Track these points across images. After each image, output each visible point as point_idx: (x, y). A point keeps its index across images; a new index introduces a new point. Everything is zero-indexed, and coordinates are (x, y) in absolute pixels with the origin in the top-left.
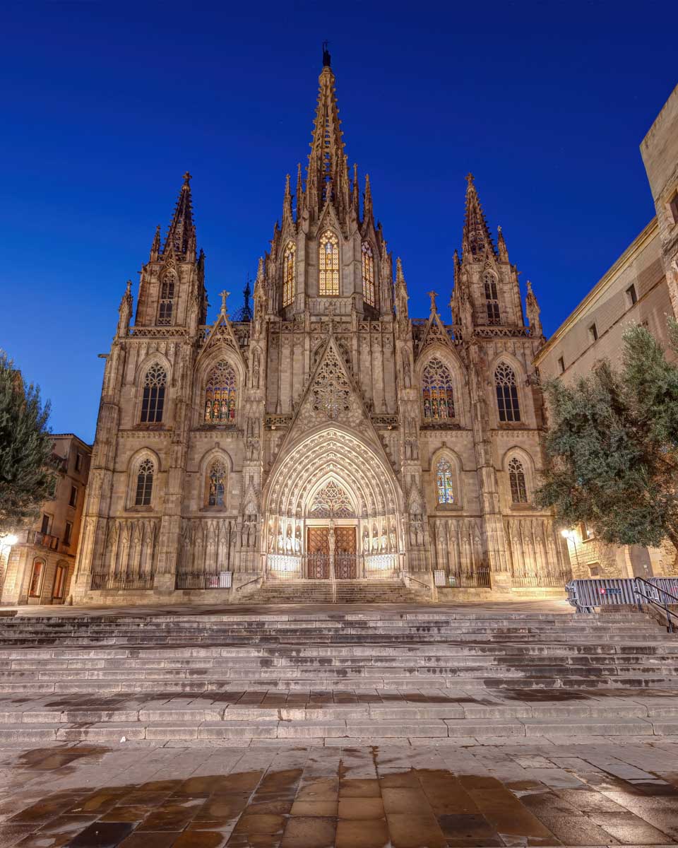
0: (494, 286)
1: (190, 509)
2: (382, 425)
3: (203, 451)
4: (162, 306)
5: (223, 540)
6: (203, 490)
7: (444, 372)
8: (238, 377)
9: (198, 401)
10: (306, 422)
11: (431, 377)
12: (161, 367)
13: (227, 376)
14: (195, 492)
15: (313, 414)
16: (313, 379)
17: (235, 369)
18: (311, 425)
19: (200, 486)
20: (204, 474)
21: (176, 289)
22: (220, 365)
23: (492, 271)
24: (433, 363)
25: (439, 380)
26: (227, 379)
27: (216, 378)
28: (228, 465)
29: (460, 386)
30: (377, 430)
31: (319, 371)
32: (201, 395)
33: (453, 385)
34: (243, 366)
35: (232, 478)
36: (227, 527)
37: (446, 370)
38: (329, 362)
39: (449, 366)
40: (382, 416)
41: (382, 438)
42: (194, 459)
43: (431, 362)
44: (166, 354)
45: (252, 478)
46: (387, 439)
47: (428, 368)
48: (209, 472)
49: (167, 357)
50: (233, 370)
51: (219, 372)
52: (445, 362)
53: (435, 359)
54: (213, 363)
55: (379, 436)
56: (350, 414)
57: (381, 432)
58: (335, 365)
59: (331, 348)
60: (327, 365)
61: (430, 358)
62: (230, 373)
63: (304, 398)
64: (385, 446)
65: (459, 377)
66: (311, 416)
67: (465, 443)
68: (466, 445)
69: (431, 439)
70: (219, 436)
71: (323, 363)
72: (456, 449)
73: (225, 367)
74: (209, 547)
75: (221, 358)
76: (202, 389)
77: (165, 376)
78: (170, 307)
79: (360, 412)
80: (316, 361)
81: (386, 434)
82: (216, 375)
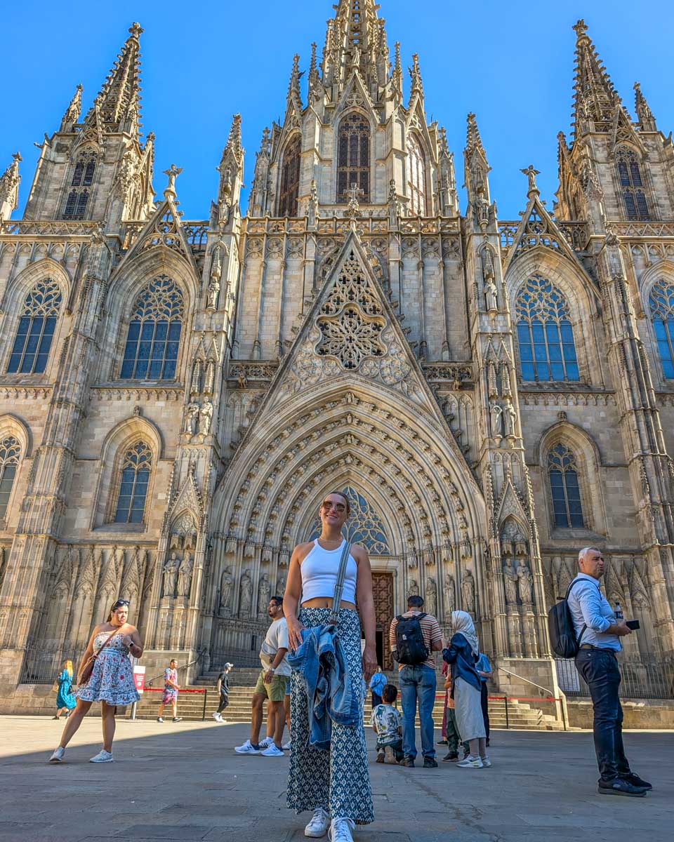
0: (634, 165)
1: (76, 527)
2: (443, 380)
3: (111, 422)
4: (72, 197)
5: (133, 587)
6: (106, 493)
7: (554, 296)
8: (186, 303)
9: (112, 338)
10: (303, 375)
11: (531, 305)
12: (54, 286)
13: (169, 300)
14: (88, 496)
15: (318, 362)
16: (318, 302)
17: (183, 289)
18: (313, 381)
19: (101, 485)
20: (111, 464)
21: (98, 170)
22: (158, 283)
23: (631, 145)
24: (535, 283)
25: (545, 310)
26: (168, 305)
27: (150, 305)
28: (155, 448)
29: (586, 318)
30: (435, 389)
31: (330, 289)
32: (120, 331)
33: (574, 318)
34: (196, 279)
35: (160, 471)
36: (141, 560)
37: (558, 294)
38: (346, 274)
39: (564, 286)
40: (442, 365)
41: (444, 405)
42: (93, 436)
43: (529, 281)
44: (64, 263)
45: (193, 468)
46: (455, 405)
47: (526, 290)
48: (121, 461)
49: (64, 266)
50: (180, 292)
51: (154, 295)
52: (555, 278)
53: (537, 276)
54: (147, 280)
55: (438, 399)
56: (385, 363)
57: (442, 393)
58: (359, 280)
59: (352, 254)
60: (344, 280)
61: (528, 274)
62: (173, 297)
63: (302, 335)
64: (450, 419)
65: (584, 303)
66: (315, 367)
67: (602, 414)
68: (603, 419)
69: (536, 408)
70: (144, 397)
71: (338, 276)
72: (586, 425)
73: (166, 288)
74: (104, 599)
75: (160, 271)
76: (122, 320)
77: (59, 299)
78: (84, 199)
79: (404, 357)
80: (324, 273)
81: (453, 397)
82: (150, 300)
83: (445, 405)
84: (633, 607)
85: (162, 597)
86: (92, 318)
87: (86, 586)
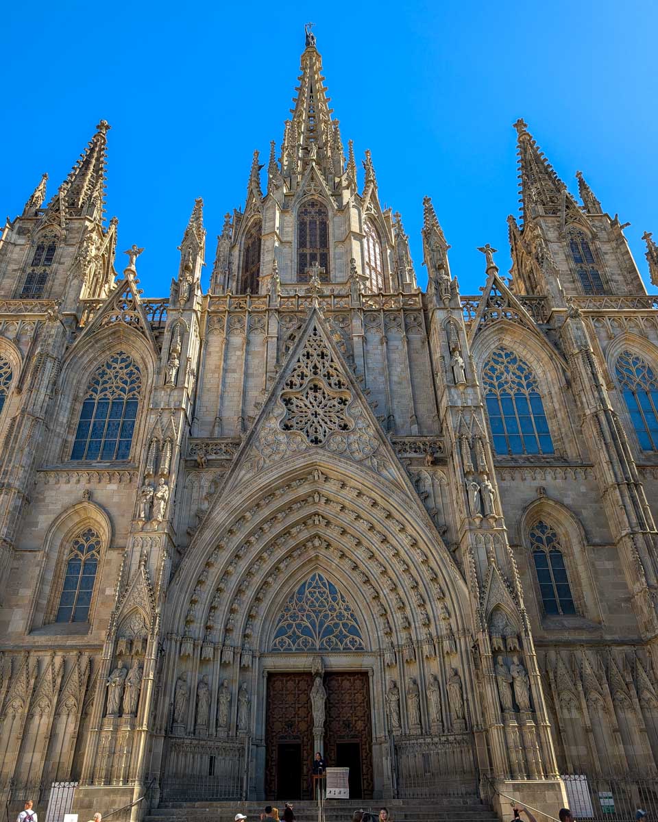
0: (585, 245)
1: (10, 630)
2: (413, 455)
3: (58, 508)
4: (30, 278)
5: (72, 701)
6: (47, 589)
7: (521, 369)
8: (144, 380)
9: (63, 418)
10: (268, 451)
11: (498, 378)
12: (5, 364)
13: (126, 377)
14: (27, 593)
15: (282, 438)
16: (282, 377)
17: (141, 367)
18: (277, 457)
19: (42, 580)
20: (54, 556)
21: (58, 251)
22: (115, 361)
23: (580, 226)
24: (499, 355)
25: (513, 382)
26: (125, 382)
27: (105, 382)
28: (105, 537)
29: (555, 389)
30: (407, 465)
31: (294, 364)
32: (73, 410)
33: (543, 389)
34: (154, 356)
35: (108, 562)
36: (83, 669)
37: (524, 366)
38: (310, 350)
39: (530, 358)
40: (412, 440)
42: (35, 524)
43: (494, 354)
44: (17, 341)
45: (145, 559)
46: (429, 482)
47: (492, 363)
48: (66, 551)
49: (17, 345)
50: (137, 369)
51: (111, 373)
52: (520, 351)
53: (502, 349)
54: (105, 358)
55: (410, 475)
56: (353, 438)
57: (413, 469)
58: (323, 355)
59: (315, 329)
60: (308, 356)
61: (493, 347)
62: (131, 374)
63: (265, 412)
64: (425, 497)
65: (552, 375)
66: (279, 443)
67: (583, 489)
68: (584, 494)
69: (513, 483)
70: (95, 480)
71: (301, 351)
72: (568, 501)
73: (123, 365)
74: (37, 718)
75: (118, 349)
76: (75, 399)
77: (10, 378)
78: (43, 279)
79: (372, 431)
80: (287, 348)
81: (426, 472)
82: (106, 378)
83: (417, 481)
84: (642, 708)
85: (104, 715)
86: (42, 397)
87: (17, 703)
